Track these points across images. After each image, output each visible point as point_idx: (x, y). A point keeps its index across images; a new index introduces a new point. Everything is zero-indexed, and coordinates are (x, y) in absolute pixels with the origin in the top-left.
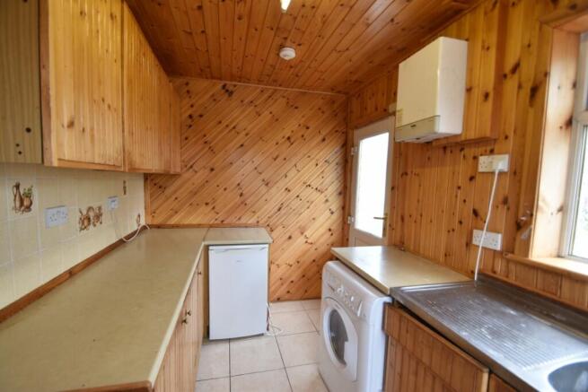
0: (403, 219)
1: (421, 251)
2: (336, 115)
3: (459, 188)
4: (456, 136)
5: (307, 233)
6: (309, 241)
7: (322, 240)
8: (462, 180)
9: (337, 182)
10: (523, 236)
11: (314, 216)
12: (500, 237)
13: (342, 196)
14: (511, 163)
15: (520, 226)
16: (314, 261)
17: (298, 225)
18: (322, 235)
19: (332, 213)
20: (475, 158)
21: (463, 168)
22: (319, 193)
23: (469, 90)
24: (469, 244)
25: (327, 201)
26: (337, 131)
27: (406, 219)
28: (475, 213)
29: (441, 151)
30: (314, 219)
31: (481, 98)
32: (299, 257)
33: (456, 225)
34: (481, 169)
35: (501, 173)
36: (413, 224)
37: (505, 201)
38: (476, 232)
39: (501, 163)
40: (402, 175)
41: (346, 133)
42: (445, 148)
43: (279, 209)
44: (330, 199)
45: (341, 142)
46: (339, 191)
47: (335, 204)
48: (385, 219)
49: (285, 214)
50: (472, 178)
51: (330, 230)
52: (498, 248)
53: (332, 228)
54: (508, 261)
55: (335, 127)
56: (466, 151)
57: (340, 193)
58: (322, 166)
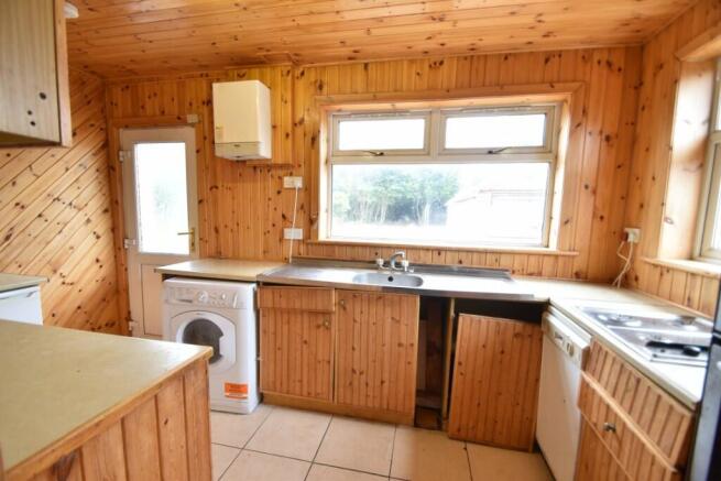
0: (217, 230)
1: (241, 255)
2: (89, 102)
3: (269, 199)
4: (267, 160)
5: (63, 270)
6: (68, 280)
7: (88, 277)
8: (272, 192)
9: (100, 194)
10: (315, 227)
11: (71, 243)
12: (301, 230)
13: (108, 215)
14: (304, 182)
15: (312, 222)
16: (79, 308)
17: (48, 258)
18: (87, 270)
19: (98, 237)
20: (280, 178)
21: (272, 185)
22: (76, 210)
23: (274, 127)
24: (281, 239)
25: (88, 221)
26: (92, 125)
27: (221, 229)
28: (284, 216)
29: (252, 170)
30: (72, 248)
31: (284, 136)
32: (55, 307)
33: (270, 228)
34: (286, 186)
35: (299, 189)
36: (230, 234)
37: (302, 207)
38: (286, 230)
39: (298, 183)
40: (211, 189)
41: (106, 131)
42: (255, 168)
43: (7, 238)
44: (93, 218)
45: (98, 141)
46: (105, 206)
47: (101, 225)
48: (192, 234)
49: (19, 244)
50: (279, 192)
51: (98, 261)
52: (301, 238)
53: (101, 258)
54: (307, 244)
55: (88, 120)
56: (273, 172)
57: (106, 211)
58: (75, 172)
